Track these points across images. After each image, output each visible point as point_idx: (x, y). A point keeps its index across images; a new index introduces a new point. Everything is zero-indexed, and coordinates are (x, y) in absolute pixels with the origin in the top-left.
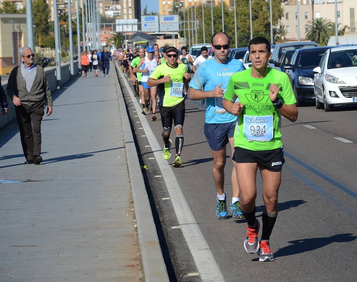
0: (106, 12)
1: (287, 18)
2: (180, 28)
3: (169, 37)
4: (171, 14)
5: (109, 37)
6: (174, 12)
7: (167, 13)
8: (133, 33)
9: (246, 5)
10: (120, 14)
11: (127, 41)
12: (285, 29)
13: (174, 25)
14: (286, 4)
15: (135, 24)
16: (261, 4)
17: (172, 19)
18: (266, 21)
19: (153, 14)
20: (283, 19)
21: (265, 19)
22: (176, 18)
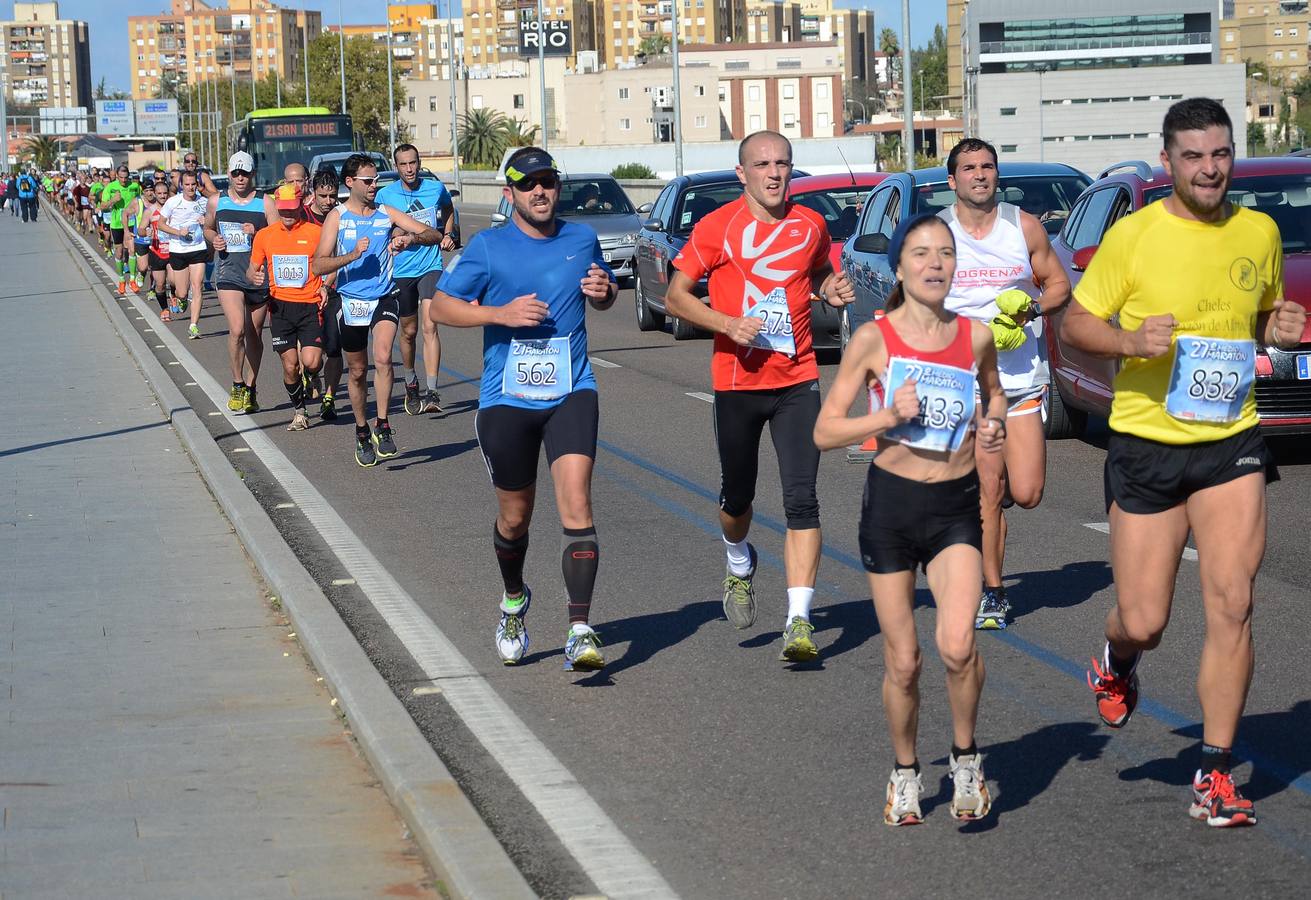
0: (15, 92)
1: (412, 108)
2: (180, 128)
3: (156, 147)
4: (160, 98)
5: (25, 146)
6: (165, 93)
7: (149, 95)
8: (76, 138)
9: (324, 79)
10: (45, 98)
11: (64, 154)
12: (408, 130)
13: (167, 121)
14: (408, 79)
15: (82, 119)
16: (358, 78)
17: (164, 108)
18: (367, 115)
19: (117, 97)
20: (404, 110)
21: (364, 110)
22: (173, 105)
